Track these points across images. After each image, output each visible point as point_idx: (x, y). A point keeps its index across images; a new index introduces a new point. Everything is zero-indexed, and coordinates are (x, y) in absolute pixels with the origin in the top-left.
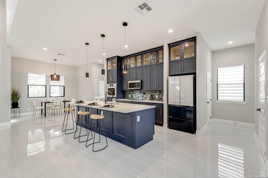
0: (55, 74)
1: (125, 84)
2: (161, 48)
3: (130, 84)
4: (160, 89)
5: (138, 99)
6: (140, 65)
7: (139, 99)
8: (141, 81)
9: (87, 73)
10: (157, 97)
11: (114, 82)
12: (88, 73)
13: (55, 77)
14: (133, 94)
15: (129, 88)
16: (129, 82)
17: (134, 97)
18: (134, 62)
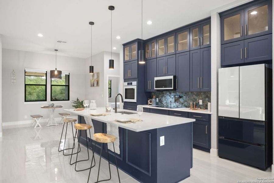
0: (56, 69)
1: (149, 82)
2: (207, 21)
3: (157, 81)
4: (205, 89)
5: (169, 106)
6: (173, 51)
7: (172, 106)
8: (175, 77)
9: (90, 67)
10: (201, 102)
11: (134, 79)
12: (93, 67)
13: (56, 73)
14: (162, 97)
15: (155, 89)
16: (156, 79)
17: (164, 102)
18: (164, 46)
